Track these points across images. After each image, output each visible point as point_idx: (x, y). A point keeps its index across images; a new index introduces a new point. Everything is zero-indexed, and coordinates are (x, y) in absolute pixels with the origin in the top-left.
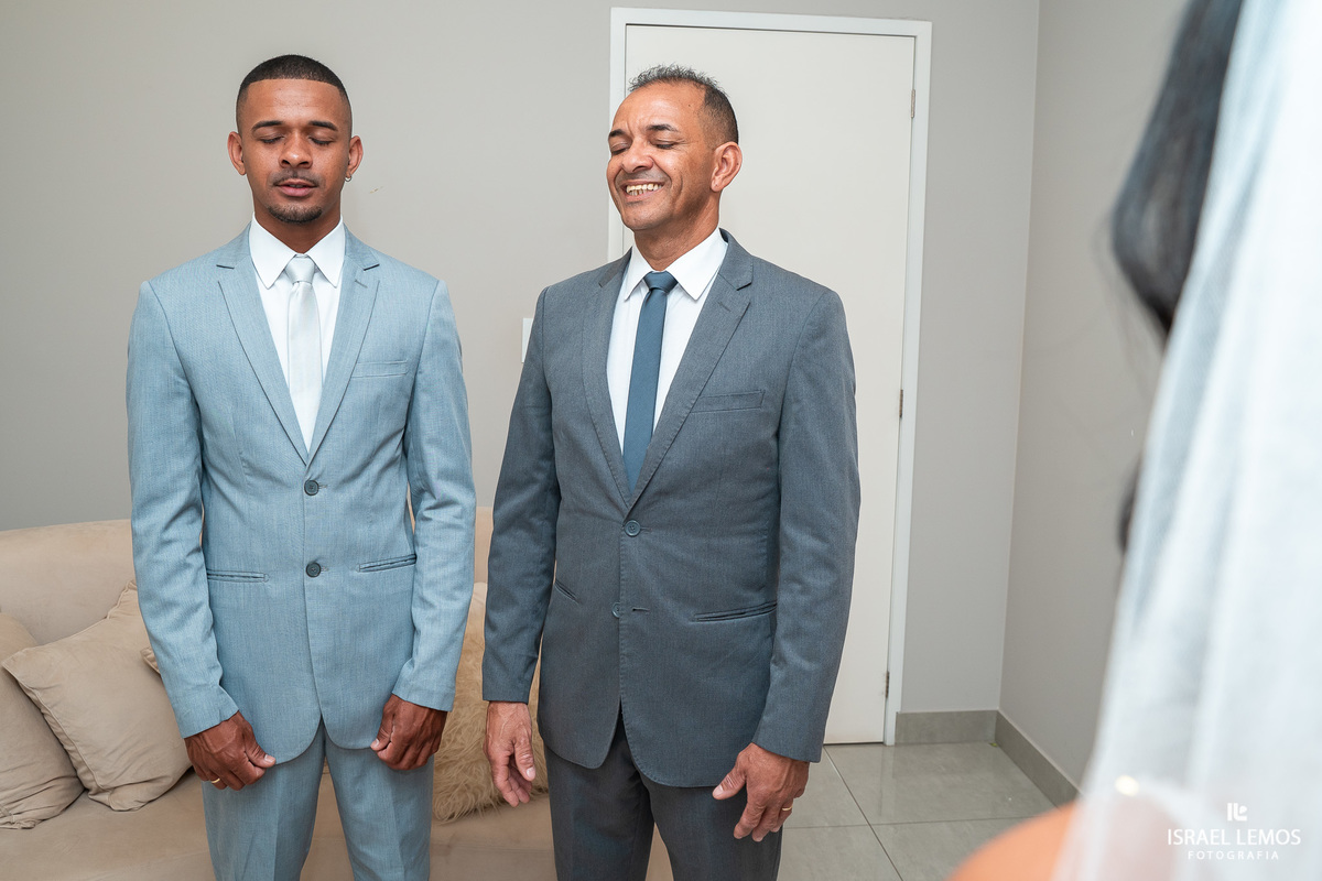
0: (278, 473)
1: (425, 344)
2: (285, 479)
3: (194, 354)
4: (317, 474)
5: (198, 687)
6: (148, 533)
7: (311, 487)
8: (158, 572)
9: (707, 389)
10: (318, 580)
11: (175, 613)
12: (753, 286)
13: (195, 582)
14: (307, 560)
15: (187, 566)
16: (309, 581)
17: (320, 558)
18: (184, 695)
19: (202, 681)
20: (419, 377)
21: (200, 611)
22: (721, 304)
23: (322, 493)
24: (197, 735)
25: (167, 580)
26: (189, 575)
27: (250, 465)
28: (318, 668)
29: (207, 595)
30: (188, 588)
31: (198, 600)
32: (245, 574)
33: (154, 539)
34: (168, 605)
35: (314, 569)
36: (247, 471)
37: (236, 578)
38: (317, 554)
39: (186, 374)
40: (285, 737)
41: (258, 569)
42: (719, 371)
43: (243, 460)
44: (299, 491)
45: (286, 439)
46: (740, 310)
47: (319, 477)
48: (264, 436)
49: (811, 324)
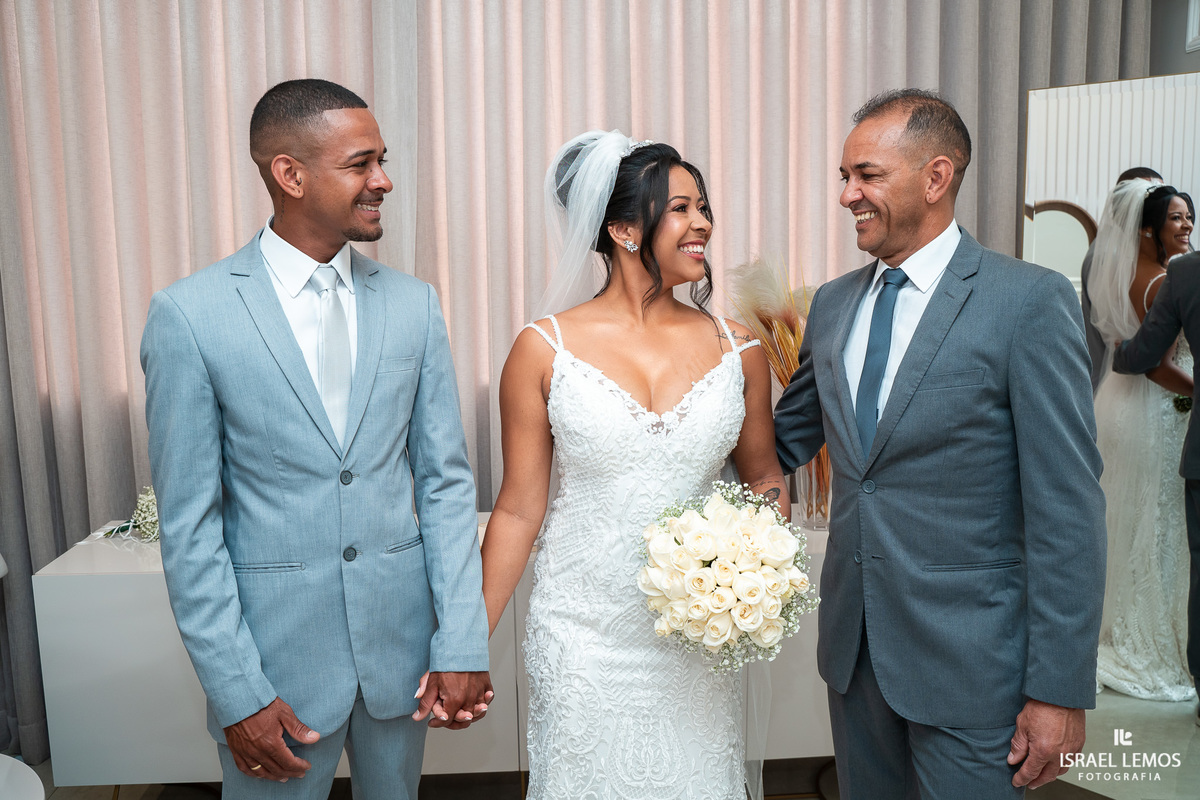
0: (312, 465)
1: (429, 341)
2: (320, 471)
3: (221, 358)
4: (351, 464)
5: (236, 678)
6: (177, 535)
7: (346, 477)
8: (189, 573)
9: (931, 370)
10: (354, 564)
11: (207, 609)
12: (978, 274)
13: (224, 578)
14: (344, 546)
15: (215, 563)
16: (346, 566)
17: (357, 542)
18: (222, 687)
19: (238, 673)
20: (425, 370)
21: (231, 605)
22: (947, 293)
23: (355, 482)
24: (236, 725)
25: (197, 579)
26: (219, 570)
27: (284, 461)
28: (356, 646)
29: (236, 589)
30: (219, 583)
31: (228, 594)
32: (281, 565)
33: (184, 540)
34: (200, 602)
35: (350, 554)
36: (280, 467)
37: (270, 569)
38: (353, 539)
39: (213, 378)
40: (321, 716)
41: (294, 559)
42: (942, 353)
43: (276, 457)
44: (333, 483)
45: (318, 434)
46: (962, 297)
47: (351, 468)
48: (297, 432)
49: (1029, 305)
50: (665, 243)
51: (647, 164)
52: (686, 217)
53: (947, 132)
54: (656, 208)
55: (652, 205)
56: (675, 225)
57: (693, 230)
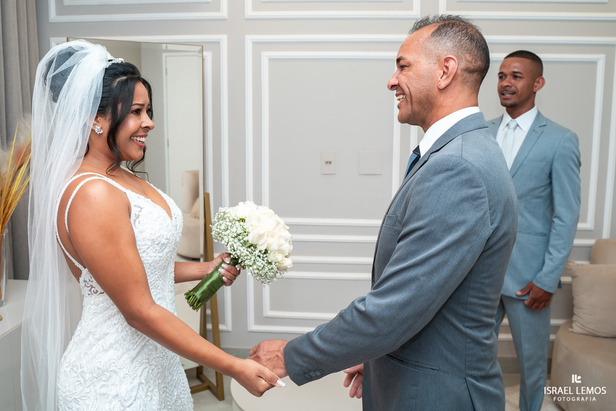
50: (123, 135)
51: (119, 77)
52: (139, 119)
53: (460, 40)
54: (122, 108)
55: (120, 106)
56: (132, 123)
57: (142, 128)
